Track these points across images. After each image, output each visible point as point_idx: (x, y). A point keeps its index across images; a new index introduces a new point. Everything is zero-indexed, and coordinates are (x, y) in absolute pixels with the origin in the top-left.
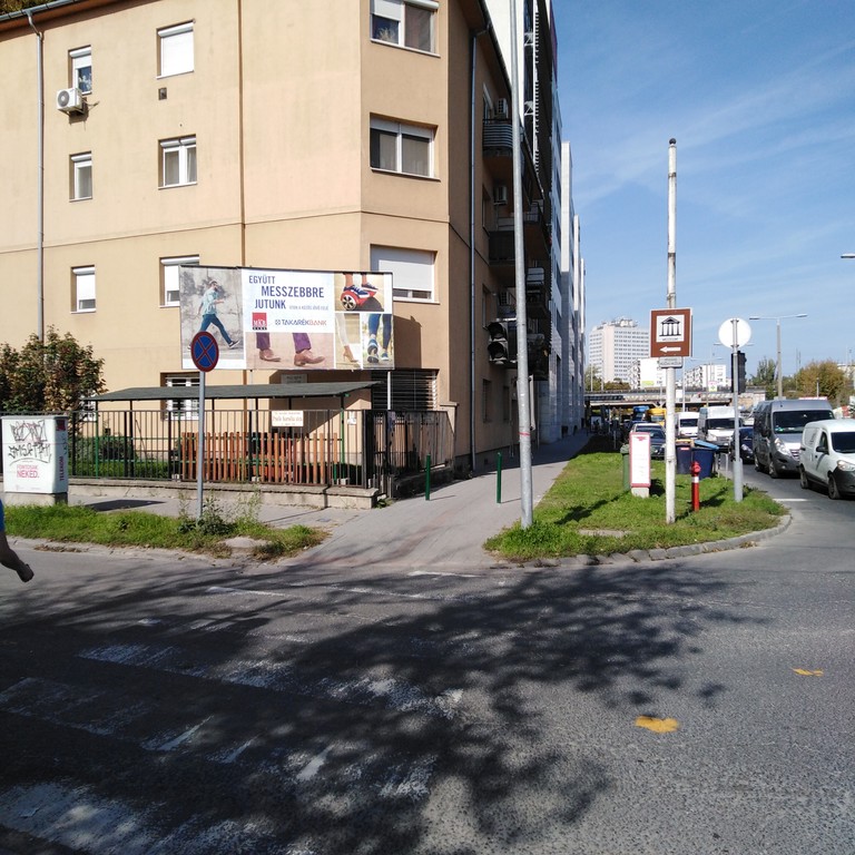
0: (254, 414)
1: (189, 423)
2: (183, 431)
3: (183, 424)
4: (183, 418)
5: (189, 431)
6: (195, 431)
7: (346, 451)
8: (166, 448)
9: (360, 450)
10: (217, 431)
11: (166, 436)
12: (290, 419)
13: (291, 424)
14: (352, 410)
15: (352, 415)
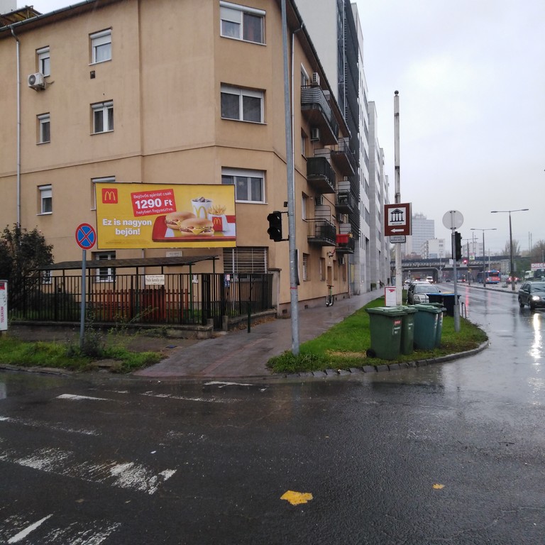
0: (134, 277)
9: (200, 300)
10: (116, 289)
12: (156, 280)
13: (157, 283)
14: (195, 274)
15: (195, 277)
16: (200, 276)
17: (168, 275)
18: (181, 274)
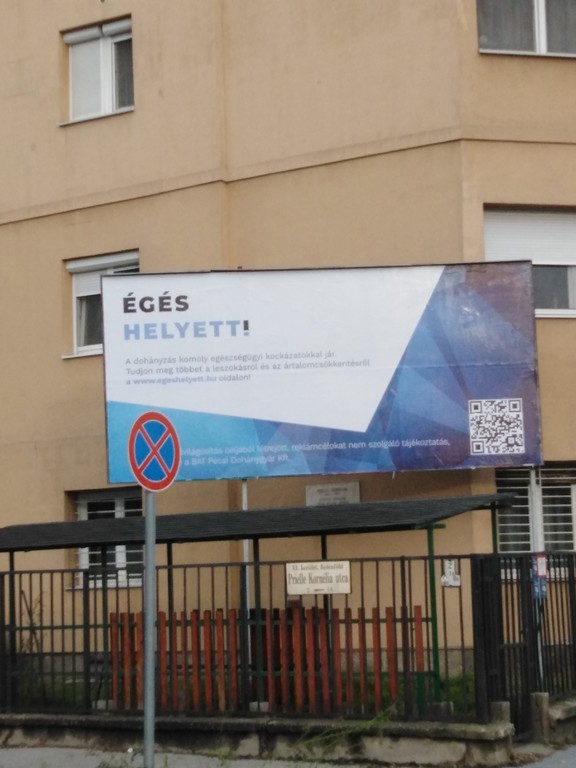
0: (249, 570)
1: (123, 595)
2: (112, 608)
3: (111, 596)
4: (111, 583)
5: (123, 609)
6: (136, 609)
7: (441, 644)
8: (80, 648)
9: (469, 642)
10: (178, 608)
11: (79, 621)
12: (322, 580)
13: (325, 588)
14: (450, 557)
15: (450, 566)
16: (466, 564)
17: (362, 561)
18: (402, 559)
